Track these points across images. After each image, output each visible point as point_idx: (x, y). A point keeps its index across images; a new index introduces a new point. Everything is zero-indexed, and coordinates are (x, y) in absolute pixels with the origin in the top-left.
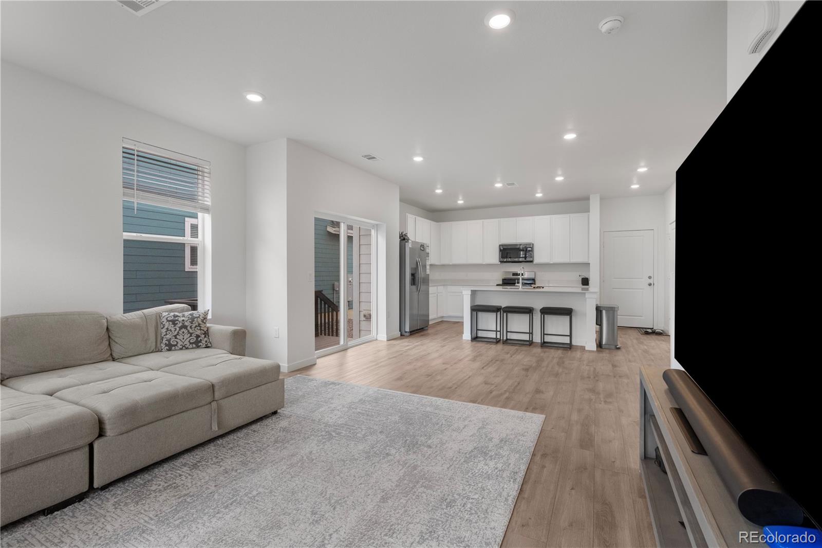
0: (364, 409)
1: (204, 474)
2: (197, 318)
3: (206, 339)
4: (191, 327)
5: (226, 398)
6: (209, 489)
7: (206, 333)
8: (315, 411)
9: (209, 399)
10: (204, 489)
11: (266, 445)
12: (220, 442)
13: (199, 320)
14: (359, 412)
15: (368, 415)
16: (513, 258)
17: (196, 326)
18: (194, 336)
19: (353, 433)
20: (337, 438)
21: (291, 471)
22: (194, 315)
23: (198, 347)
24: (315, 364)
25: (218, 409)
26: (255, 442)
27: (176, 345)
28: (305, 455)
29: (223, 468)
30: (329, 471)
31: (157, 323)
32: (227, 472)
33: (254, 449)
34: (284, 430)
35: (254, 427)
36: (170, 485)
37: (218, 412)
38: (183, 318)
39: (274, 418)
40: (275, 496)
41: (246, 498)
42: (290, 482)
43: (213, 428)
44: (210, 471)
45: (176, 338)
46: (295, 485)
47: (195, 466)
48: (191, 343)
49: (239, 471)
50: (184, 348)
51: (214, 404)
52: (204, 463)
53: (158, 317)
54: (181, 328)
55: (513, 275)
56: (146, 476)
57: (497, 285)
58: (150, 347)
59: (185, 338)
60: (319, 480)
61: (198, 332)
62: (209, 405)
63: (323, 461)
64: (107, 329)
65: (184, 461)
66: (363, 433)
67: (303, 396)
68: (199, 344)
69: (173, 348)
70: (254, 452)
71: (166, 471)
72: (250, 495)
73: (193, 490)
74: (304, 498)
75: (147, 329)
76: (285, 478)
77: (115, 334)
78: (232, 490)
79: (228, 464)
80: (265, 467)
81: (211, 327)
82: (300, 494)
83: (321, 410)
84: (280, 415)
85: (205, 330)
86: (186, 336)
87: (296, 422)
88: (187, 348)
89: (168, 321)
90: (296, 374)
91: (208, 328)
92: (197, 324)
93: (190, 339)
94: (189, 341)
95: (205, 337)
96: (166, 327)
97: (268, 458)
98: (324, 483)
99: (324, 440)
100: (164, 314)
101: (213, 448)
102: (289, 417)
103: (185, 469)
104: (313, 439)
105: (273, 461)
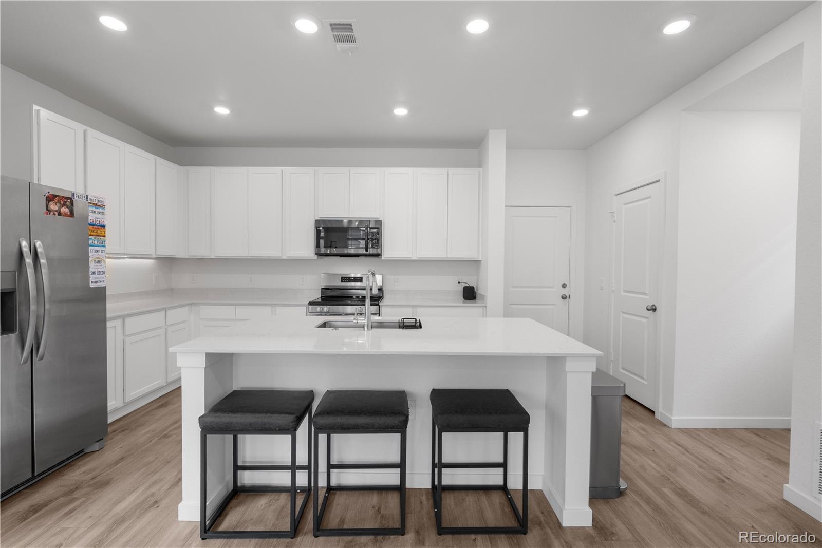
16: (340, 247)
55: (342, 282)
57: (311, 304)
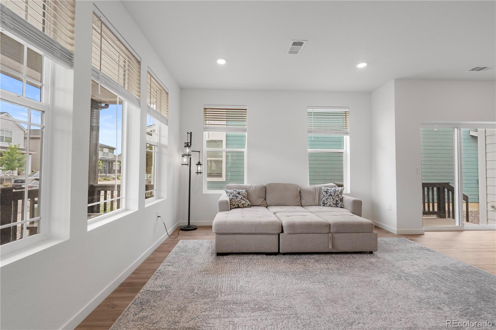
0: (443, 273)
1: (319, 266)
2: (337, 191)
3: (341, 203)
4: (334, 196)
5: (337, 233)
6: (317, 272)
7: (342, 200)
8: (400, 261)
9: (327, 231)
10: (315, 271)
11: (355, 266)
12: (334, 255)
13: (338, 193)
14: (436, 274)
15: (442, 278)
17: (336, 196)
18: (335, 200)
19: (419, 283)
20: (403, 281)
21: (360, 283)
22: (336, 190)
23: (337, 206)
24: (423, 234)
25: (332, 237)
26: (350, 262)
27: (327, 204)
28: (374, 280)
29: (328, 267)
30: (383, 295)
31: (320, 192)
32: (328, 269)
33: (348, 265)
34: (371, 263)
35: (355, 255)
36: (304, 264)
37: (332, 239)
38: (331, 191)
39: (369, 255)
40: (343, 290)
41: (329, 283)
42: (355, 288)
43: (330, 247)
44: (321, 265)
45: (327, 200)
46: (357, 290)
47: (317, 261)
48: (333, 204)
49: (334, 271)
50: (330, 206)
51: (330, 234)
52: (321, 261)
53: (320, 189)
54: (329, 195)
56: (298, 256)
58: (316, 203)
59: (331, 201)
60: (372, 296)
61: (337, 199)
62: (327, 234)
63: (383, 288)
64: (300, 192)
65: (314, 257)
66: (428, 287)
67: (397, 251)
68: (338, 205)
69: (325, 205)
70: (347, 266)
71: (306, 258)
72: (332, 283)
73: (311, 269)
74: (358, 299)
75: (315, 194)
76: (354, 285)
77: (303, 195)
78: (326, 277)
79: (330, 266)
80: (347, 275)
81: (344, 197)
82: (356, 296)
83: (404, 262)
84: (373, 255)
85: (341, 198)
86: (332, 200)
87: (382, 262)
88: (332, 206)
89: (324, 191)
90: (402, 237)
91: (343, 197)
92: (337, 194)
93: (333, 202)
94: (333, 203)
95: (341, 202)
96: (323, 194)
97: (352, 272)
98: (375, 298)
99: (393, 279)
100: (323, 188)
101: (329, 257)
102: (379, 258)
103: (313, 260)
104: (386, 275)
105: (353, 275)
